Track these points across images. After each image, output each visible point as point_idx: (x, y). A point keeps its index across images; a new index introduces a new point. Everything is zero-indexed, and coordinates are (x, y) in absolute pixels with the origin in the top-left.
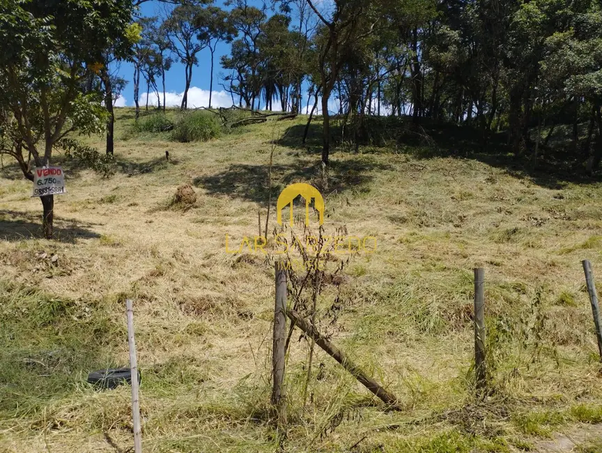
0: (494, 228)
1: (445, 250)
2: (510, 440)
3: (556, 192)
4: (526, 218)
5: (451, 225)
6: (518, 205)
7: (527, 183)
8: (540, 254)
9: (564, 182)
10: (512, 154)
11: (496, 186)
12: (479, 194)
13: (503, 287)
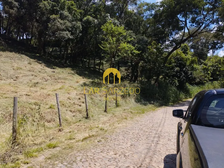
0: (30, 82)
1: (8, 90)
2: (22, 162)
3: (52, 70)
4: (42, 78)
5: (12, 80)
6: (39, 73)
7: (43, 66)
8: (45, 91)
9: (55, 67)
10: (39, 55)
11: (31, 66)
12: (25, 68)
13: (30, 104)
